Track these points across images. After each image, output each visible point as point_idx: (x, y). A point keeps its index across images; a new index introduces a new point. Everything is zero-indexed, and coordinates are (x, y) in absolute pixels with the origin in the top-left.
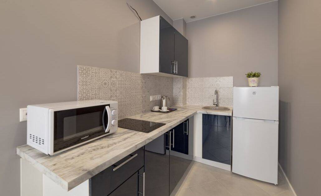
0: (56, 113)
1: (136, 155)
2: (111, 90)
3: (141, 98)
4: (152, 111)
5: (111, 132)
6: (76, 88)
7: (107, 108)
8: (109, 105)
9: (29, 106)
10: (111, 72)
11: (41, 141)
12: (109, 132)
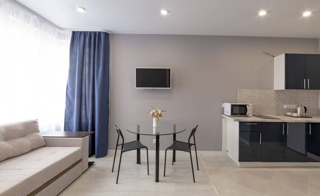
0: (232, 105)
1: (256, 124)
2: (253, 100)
3: (275, 105)
4: (286, 115)
5: (249, 116)
6: (237, 98)
7: (247, 106)
8: (248, 105)
9: (225, 103)
10: (253, 90)
11: (228, 112)
12: (248, 115)
